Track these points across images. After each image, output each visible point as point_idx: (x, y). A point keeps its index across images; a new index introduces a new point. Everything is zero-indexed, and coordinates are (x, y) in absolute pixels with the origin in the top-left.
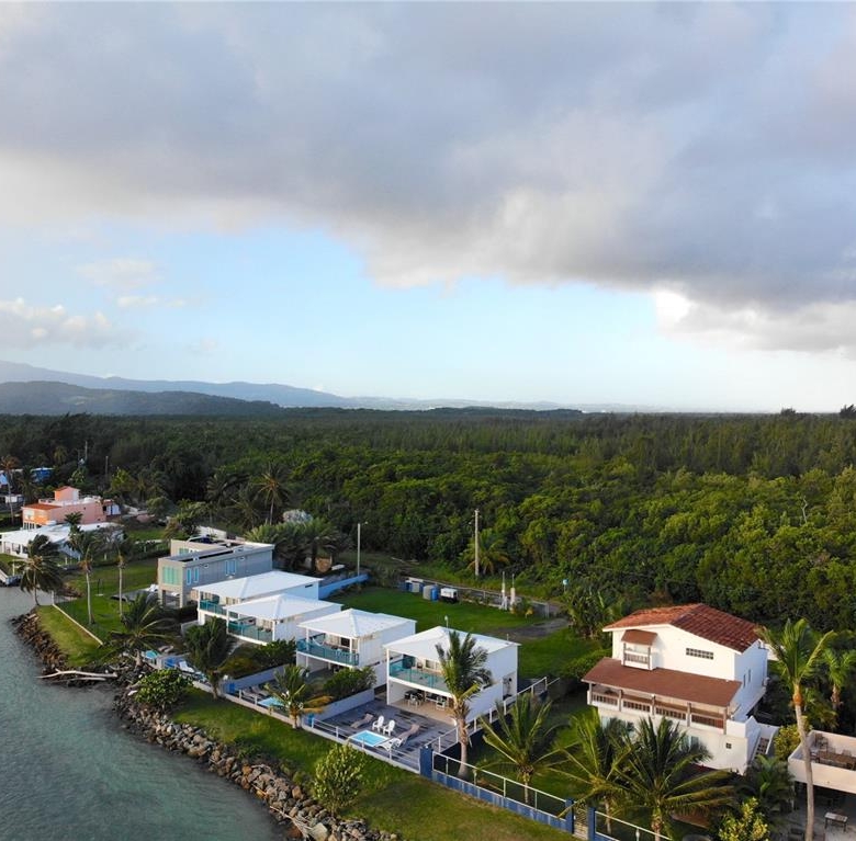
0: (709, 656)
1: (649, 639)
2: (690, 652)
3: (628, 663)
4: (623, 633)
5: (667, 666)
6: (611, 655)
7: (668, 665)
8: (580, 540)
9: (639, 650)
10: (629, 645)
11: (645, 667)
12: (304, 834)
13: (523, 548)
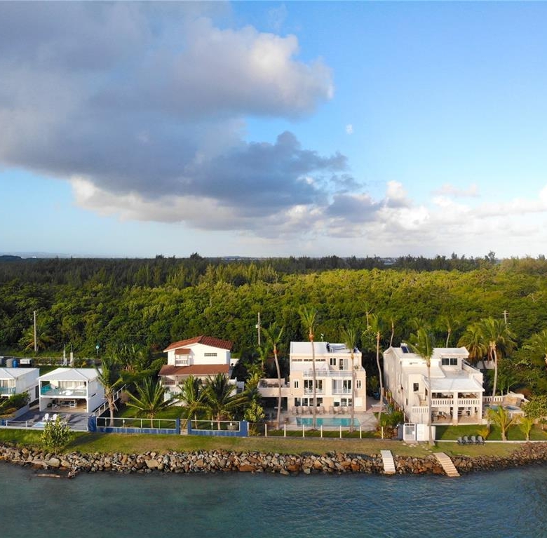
0: (215, 355)
1: (188, 352)
2: (207, 355)
3: (177, 365)
4: (174, 352)
5: (195, 364)
6: (167, 364)
7: (196, 362)
8: (100, 325)
9: (183, 358)
10: (178, 356)
11: (186, 365)
12: (45, 465)
13: (61, 333)
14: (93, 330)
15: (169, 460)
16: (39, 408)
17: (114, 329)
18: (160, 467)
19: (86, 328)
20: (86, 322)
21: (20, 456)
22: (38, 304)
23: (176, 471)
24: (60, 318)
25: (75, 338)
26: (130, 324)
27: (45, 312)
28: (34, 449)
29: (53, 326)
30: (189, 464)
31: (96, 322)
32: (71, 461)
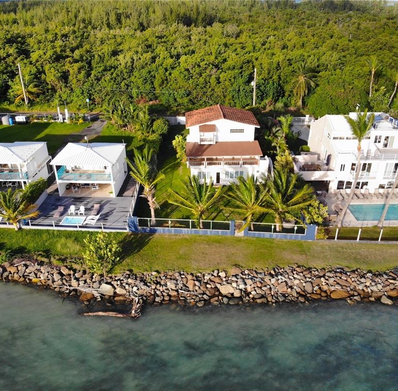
0: (242, 131)
1: (213, 129)
2: (232, 131)
3: (202, 143)
9: (209, 135)
10: (202, 133)
11: (212, 143)
12: (96, 294)
13: (48, 84)
14: (78, 81)
15: (245, 284)
16: (57, 190)
17: (98, 79)
18: (237, 294)
19: (70, 78)
20: (68, 71)
21: (62, 280)
22: (17, 52)
23: (259, 301)
24: (42, 67)
25: (61, 89)
26: (112, 73)
27: (25, 61)
28: (75, 266)
29: (38, 77)
30: (270, 289)
31: (79, 72)
32: (127, 287)
